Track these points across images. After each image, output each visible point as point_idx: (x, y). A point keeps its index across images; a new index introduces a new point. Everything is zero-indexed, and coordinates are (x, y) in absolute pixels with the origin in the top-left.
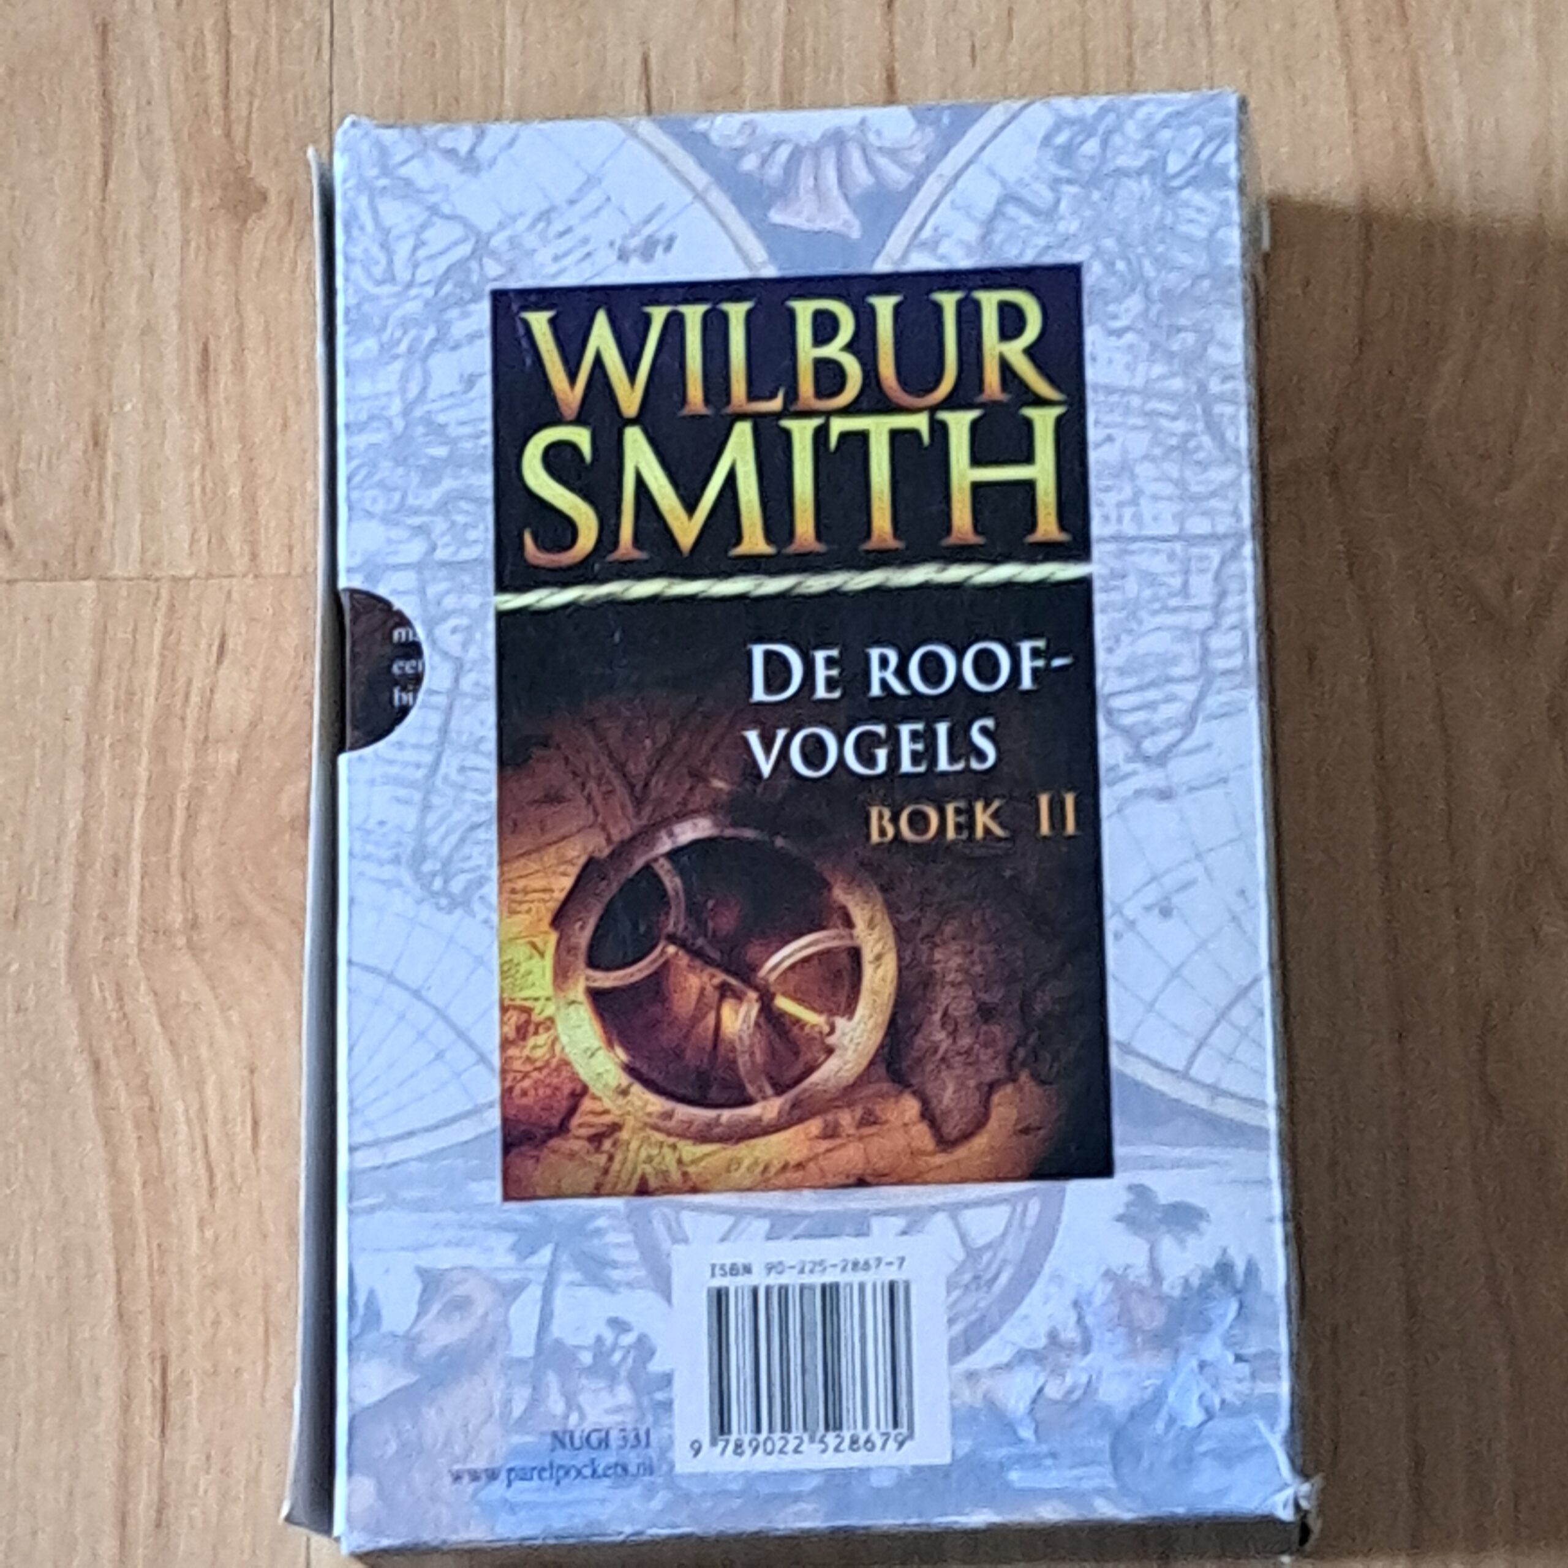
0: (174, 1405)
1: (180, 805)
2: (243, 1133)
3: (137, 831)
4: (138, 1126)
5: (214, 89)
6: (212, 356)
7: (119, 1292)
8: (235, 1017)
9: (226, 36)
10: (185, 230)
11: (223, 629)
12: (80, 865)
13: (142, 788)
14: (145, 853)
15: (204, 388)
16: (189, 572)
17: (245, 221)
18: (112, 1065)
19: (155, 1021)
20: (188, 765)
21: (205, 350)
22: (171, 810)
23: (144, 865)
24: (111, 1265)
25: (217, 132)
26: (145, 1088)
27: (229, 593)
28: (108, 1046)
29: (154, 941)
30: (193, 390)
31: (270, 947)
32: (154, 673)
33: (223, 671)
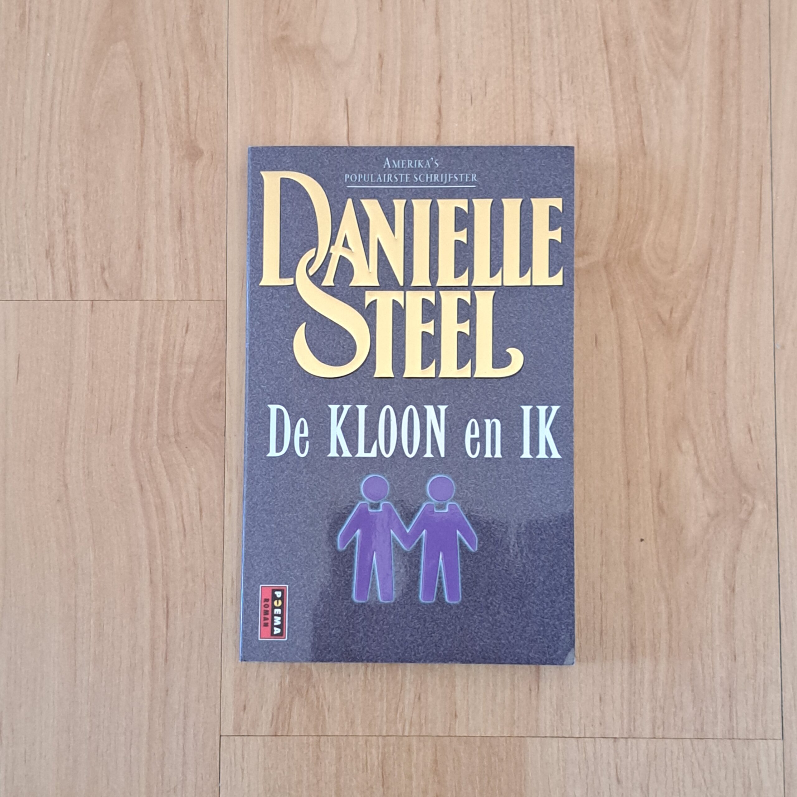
0: (171, 615)
1: (172, 389)
2: (196, 513)
3: (156, 397)
4: (157, 510)
5: (183, 109)
6: (182, 215)
7: (151, 573)
8: (193, 470)
9: (187, 89)
10: (172, 165)
11: (188, 320)
12: (135, 411)
13: (158, 382)
15: (180, 227)
16: (175, 299)
17: (195, 162)
18: (147, 486)
19: (163, 471)
20: (175, 373)
21: (180, 212)
22: (169, 390)
23: (159, 410)
24: (147, 563)
25: (184, 127)
26: (159, 495)
27: (190, 306)
28: (146, 479)
29: (163, 440)
30: (176, 228)
31: (206, 443)
32: (161, 338)
33: (187, 337)
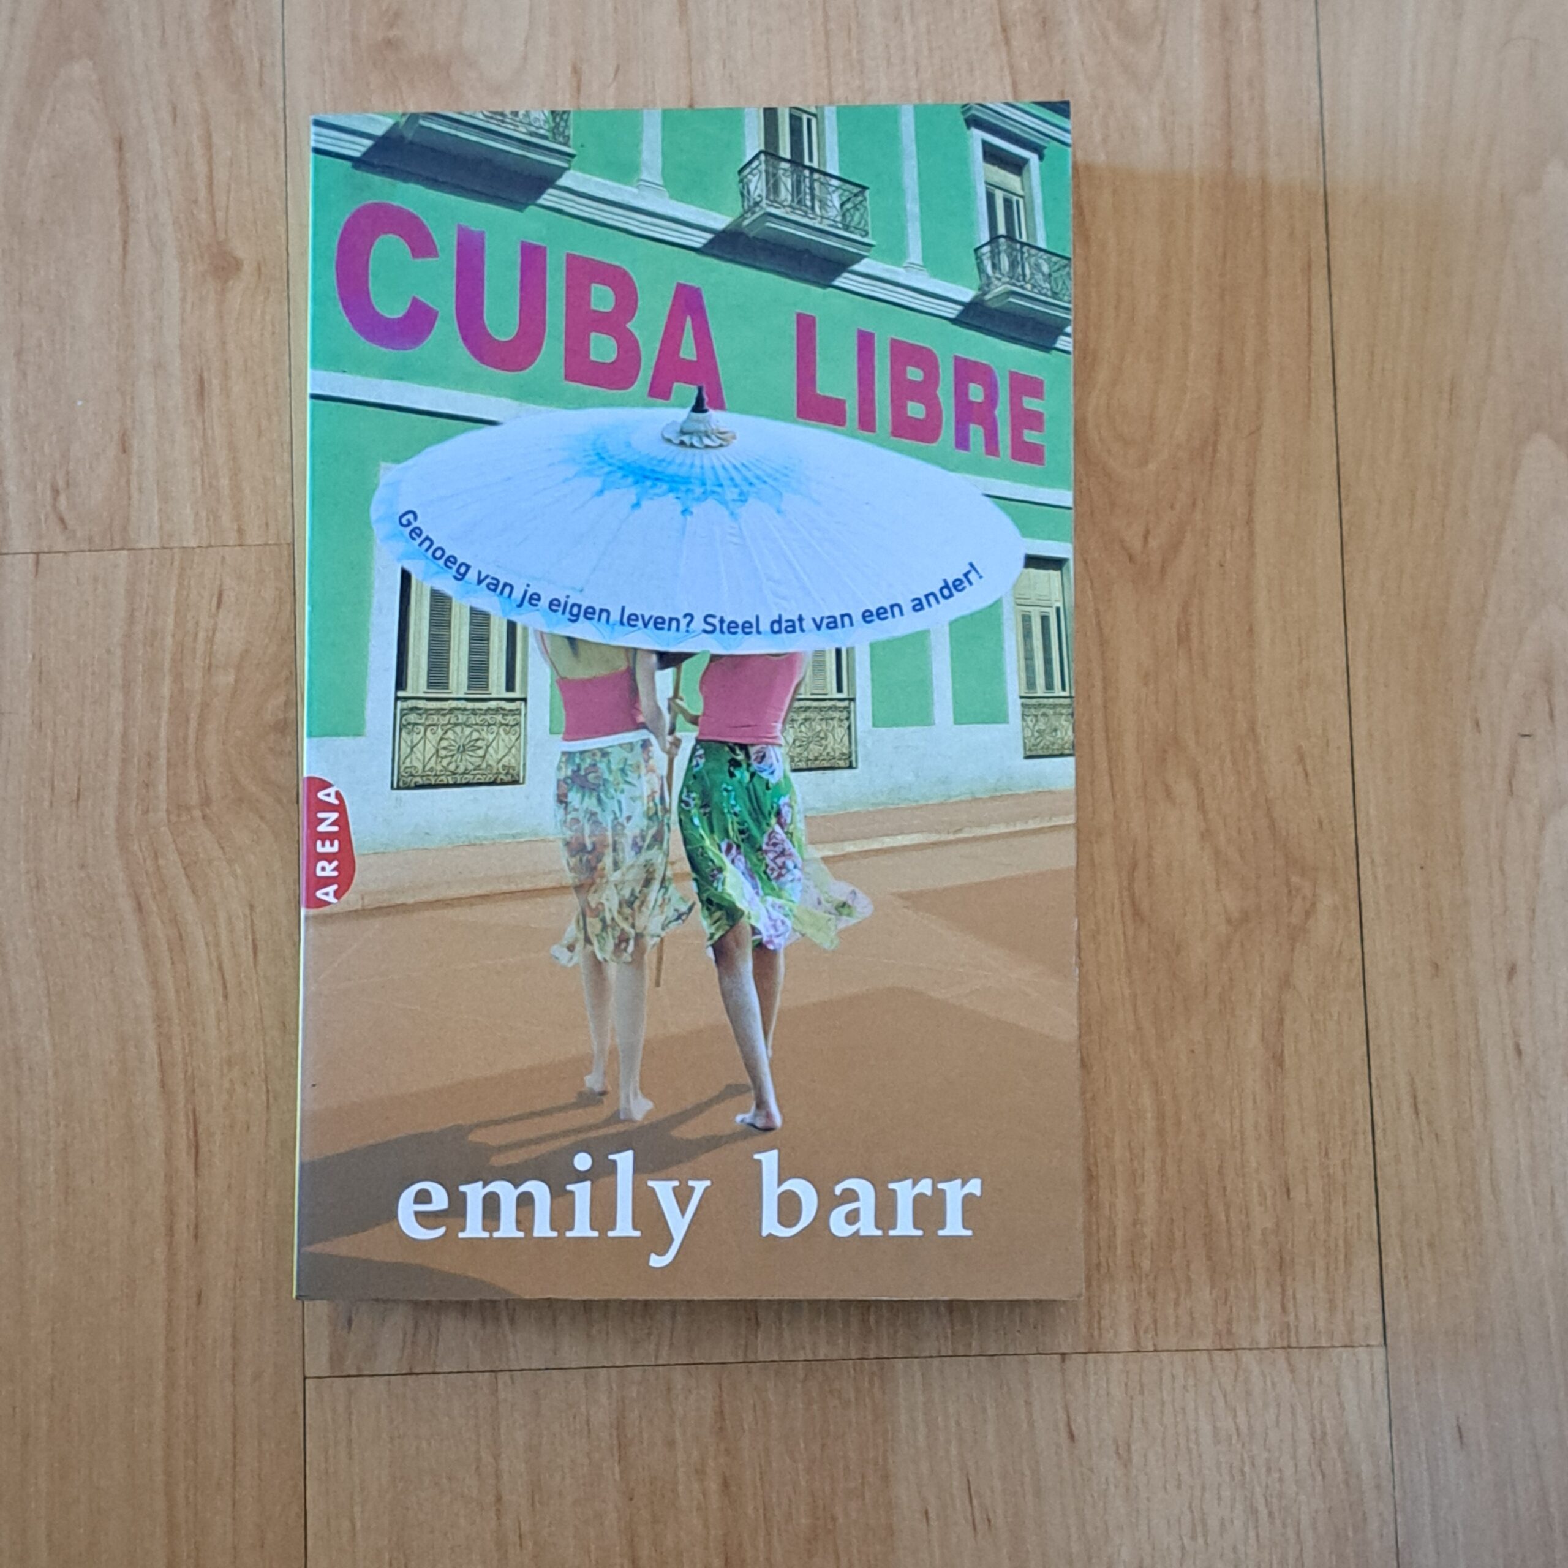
0: (204, 1149)
1: (194, 715)
2: (246, 952)
3: (163, 734)
4: (171, 950)
5: (201, 184)
6: (205, 384)
7: (162, 1071)
8: (239, 871)
9: (209, 146)
10: (184, 290)
11: (221, 585)
12: (124, 760)
13: (166, 704)
14: (169, 750)
15: (202, 406)
16: (193, 544)
17: (226, 281)
18: (151, 905)
19: (181, 873)
20: (198, 686)
21: (201, 381)
22: (188, 720)
23: (170, 759)
24: (154, 1051)
25: (203, 216)
26: (175, 921)
27: (223, 558)
28: (148, 890)
29: (179, 816)
30: (193, 409)
31: (262, 818)
32: (170, 620)
33: (221, 615)
